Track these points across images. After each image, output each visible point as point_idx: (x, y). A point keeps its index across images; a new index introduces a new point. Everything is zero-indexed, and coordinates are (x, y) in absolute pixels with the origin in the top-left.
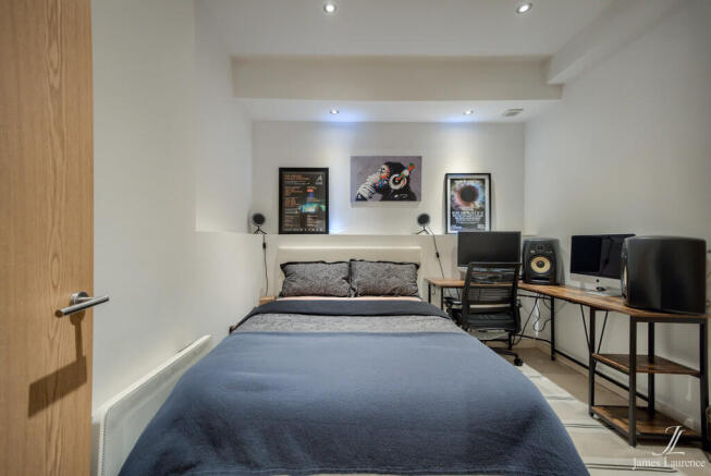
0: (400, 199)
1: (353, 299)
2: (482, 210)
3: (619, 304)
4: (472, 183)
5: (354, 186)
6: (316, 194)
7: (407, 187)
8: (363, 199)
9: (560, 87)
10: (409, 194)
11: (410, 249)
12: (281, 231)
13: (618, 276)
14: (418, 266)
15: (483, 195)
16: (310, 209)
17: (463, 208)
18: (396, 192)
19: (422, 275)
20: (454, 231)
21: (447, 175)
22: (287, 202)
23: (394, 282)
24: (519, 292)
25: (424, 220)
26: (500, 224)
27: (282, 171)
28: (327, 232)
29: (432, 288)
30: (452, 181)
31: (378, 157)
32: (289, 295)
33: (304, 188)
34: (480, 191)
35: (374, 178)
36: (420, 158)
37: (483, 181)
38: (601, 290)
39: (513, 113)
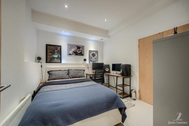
0: (80, 55)
1: (70, 79)
2: (96, 58)
3: (120, 76)
4: (94, 53)
5: (68, 51)
6: (58, 52)
7: (81, 52)
8: (71, 54)
9: (110, 36)
10: (81, 54)
11: (82, 67)
12: (47, 62)
13: (120, 71)
14: (84, 71)
15: (96, 55)
16: (56, 56)
17: (93, 58)
18: (79, 53)
19: (85, 72)
20: (91, 63)
21: (90, 51)
22: (48, 54)
23: (80, 74)
24: (104, 75)
25: (85, 60)
26: (99, 61)
27: (47, 45)
28: (61, 62)
29: (87, 75)
30: (91, 52)
31: (74, 45)
32: (51, 80)
33: (54, 51)
34: (96, 54)
35: (73, 50)
36: (84, 46)
37: (96, 52)
38: (117, 73)
39: (102, 40)
